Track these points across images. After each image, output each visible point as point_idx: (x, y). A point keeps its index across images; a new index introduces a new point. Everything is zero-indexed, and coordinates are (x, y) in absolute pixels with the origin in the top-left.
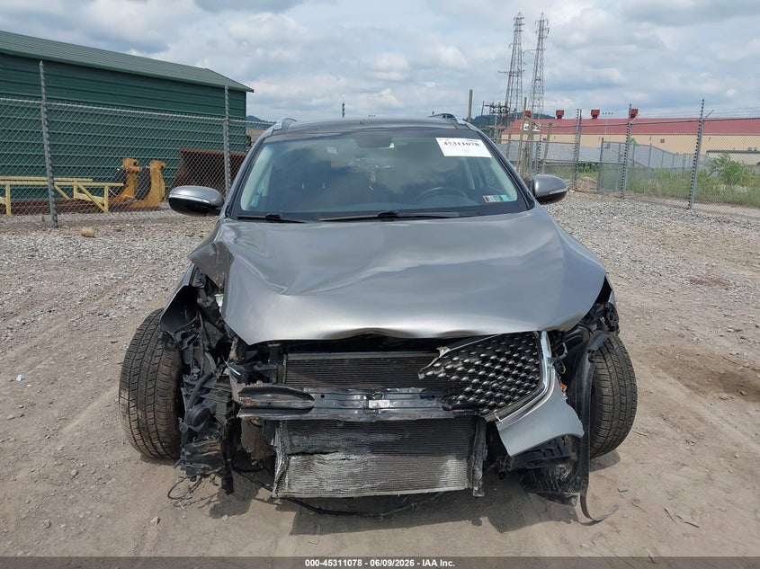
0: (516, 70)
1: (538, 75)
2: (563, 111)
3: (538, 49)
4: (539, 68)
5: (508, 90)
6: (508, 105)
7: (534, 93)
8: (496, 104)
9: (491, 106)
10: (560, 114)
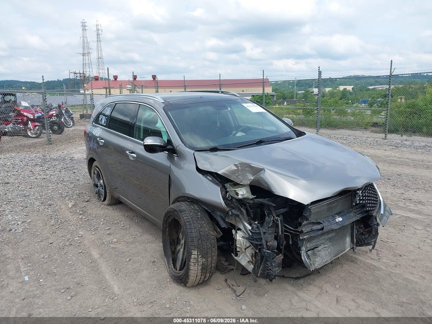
0: (86, 52)
1: (100, 55)
2: (117, 76)
3: (98, 41)
4: (100, 52)
5: (83, 64)
6: (85, 73)
7: (99, 66)
8: (77, 72)
9: (74, 73)
10: (116, 78)
